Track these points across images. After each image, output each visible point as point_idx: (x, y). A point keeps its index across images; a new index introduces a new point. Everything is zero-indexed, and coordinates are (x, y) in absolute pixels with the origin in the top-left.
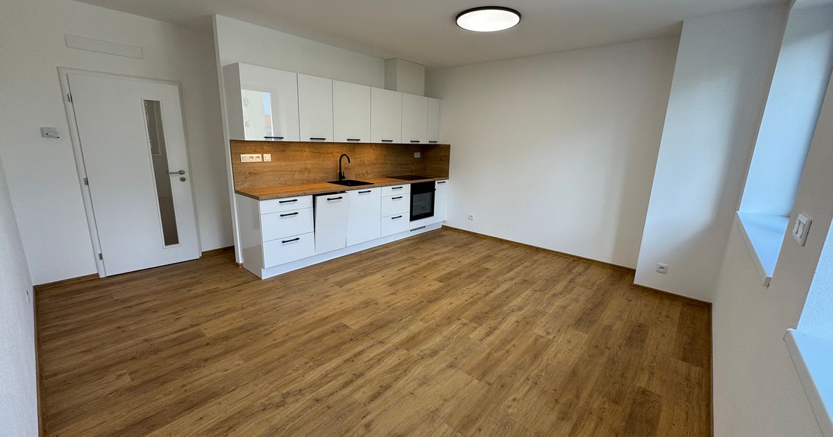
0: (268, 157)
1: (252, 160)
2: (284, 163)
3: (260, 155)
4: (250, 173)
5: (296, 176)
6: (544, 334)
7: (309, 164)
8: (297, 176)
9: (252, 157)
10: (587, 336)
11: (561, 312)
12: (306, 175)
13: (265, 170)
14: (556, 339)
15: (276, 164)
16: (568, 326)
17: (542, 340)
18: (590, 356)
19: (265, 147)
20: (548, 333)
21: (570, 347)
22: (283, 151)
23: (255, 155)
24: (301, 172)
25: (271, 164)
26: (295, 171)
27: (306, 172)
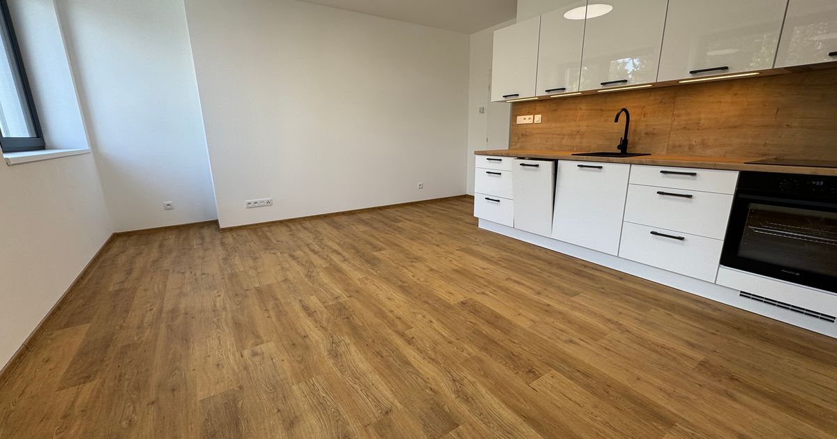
0: (538, 118)
1: (525, 122)
2: (553, 125)
3: (532, 117)
4: (522, 135)
5: (564, 141)
6: (258, 349)
7: (583, 126)
8: (566, 141)
9: (525, 119)
10: (201, 395)
11: (281, 407)
12: (578, 140)
13: (534, 132)
14: (238, 355)
15: (545, 125)
16: (241, 387)
17: (252, 342)
18: (177, 368)
19: (538, 107)
20: (255, 354)
21: (210, 360)
22: (555, 110)
23: (527, 117)
24: (572, 136)
25: (540, 126)
26: (564, 135)
27: (577, 137)
